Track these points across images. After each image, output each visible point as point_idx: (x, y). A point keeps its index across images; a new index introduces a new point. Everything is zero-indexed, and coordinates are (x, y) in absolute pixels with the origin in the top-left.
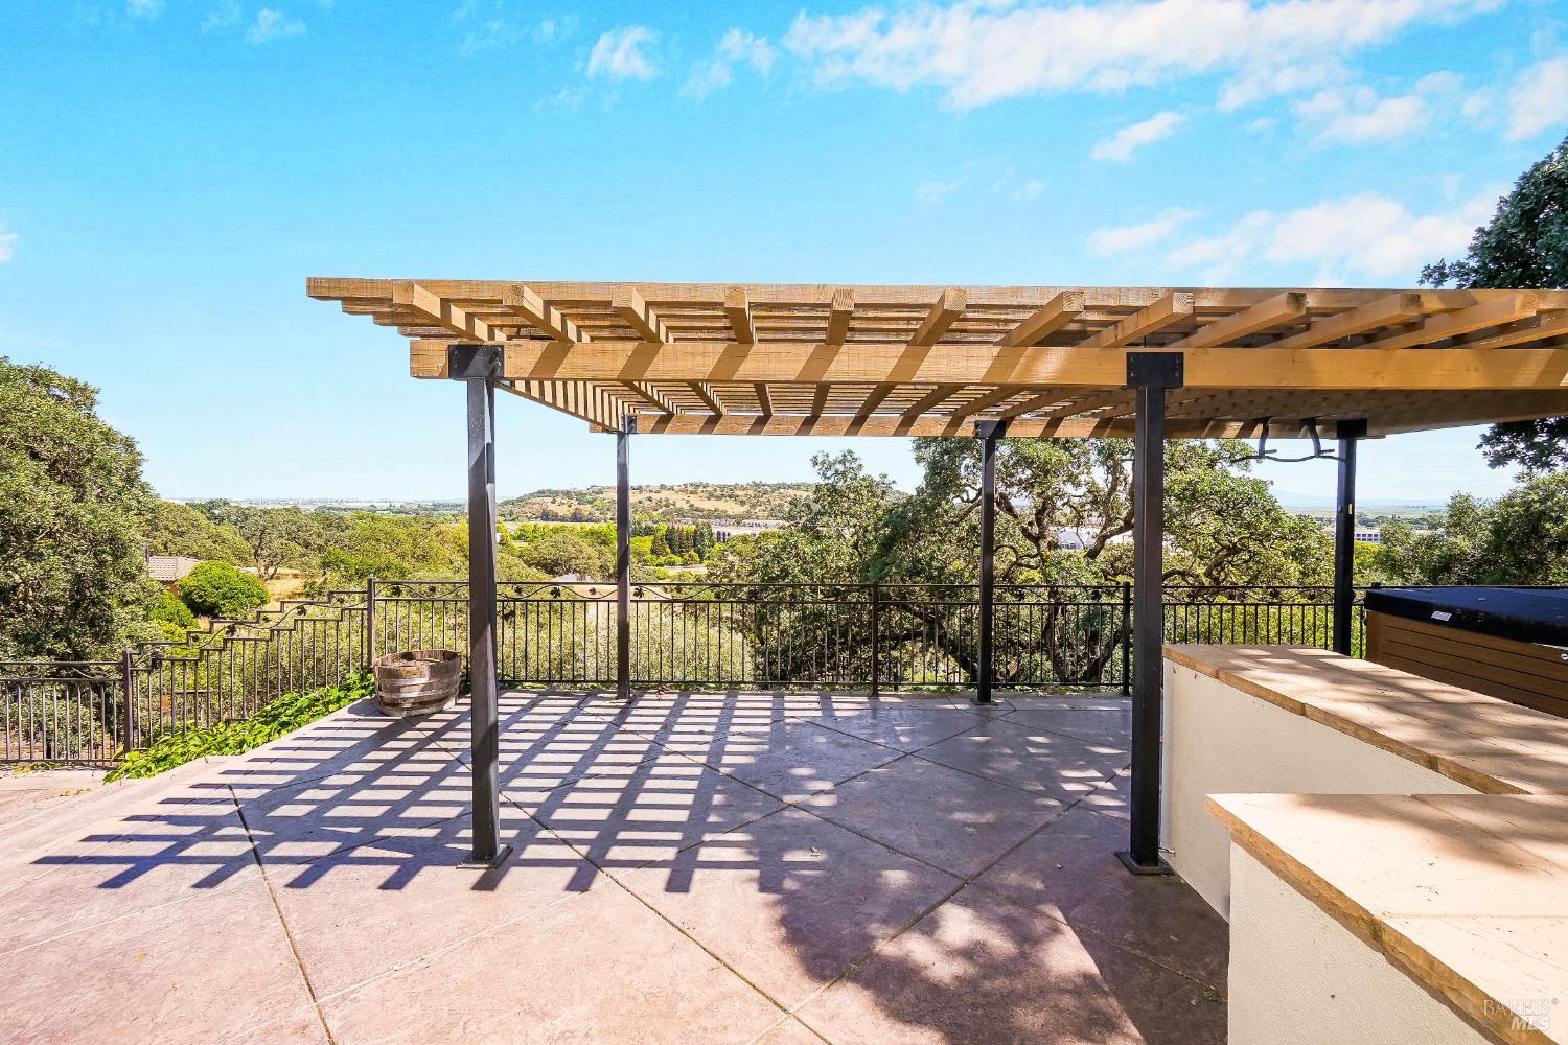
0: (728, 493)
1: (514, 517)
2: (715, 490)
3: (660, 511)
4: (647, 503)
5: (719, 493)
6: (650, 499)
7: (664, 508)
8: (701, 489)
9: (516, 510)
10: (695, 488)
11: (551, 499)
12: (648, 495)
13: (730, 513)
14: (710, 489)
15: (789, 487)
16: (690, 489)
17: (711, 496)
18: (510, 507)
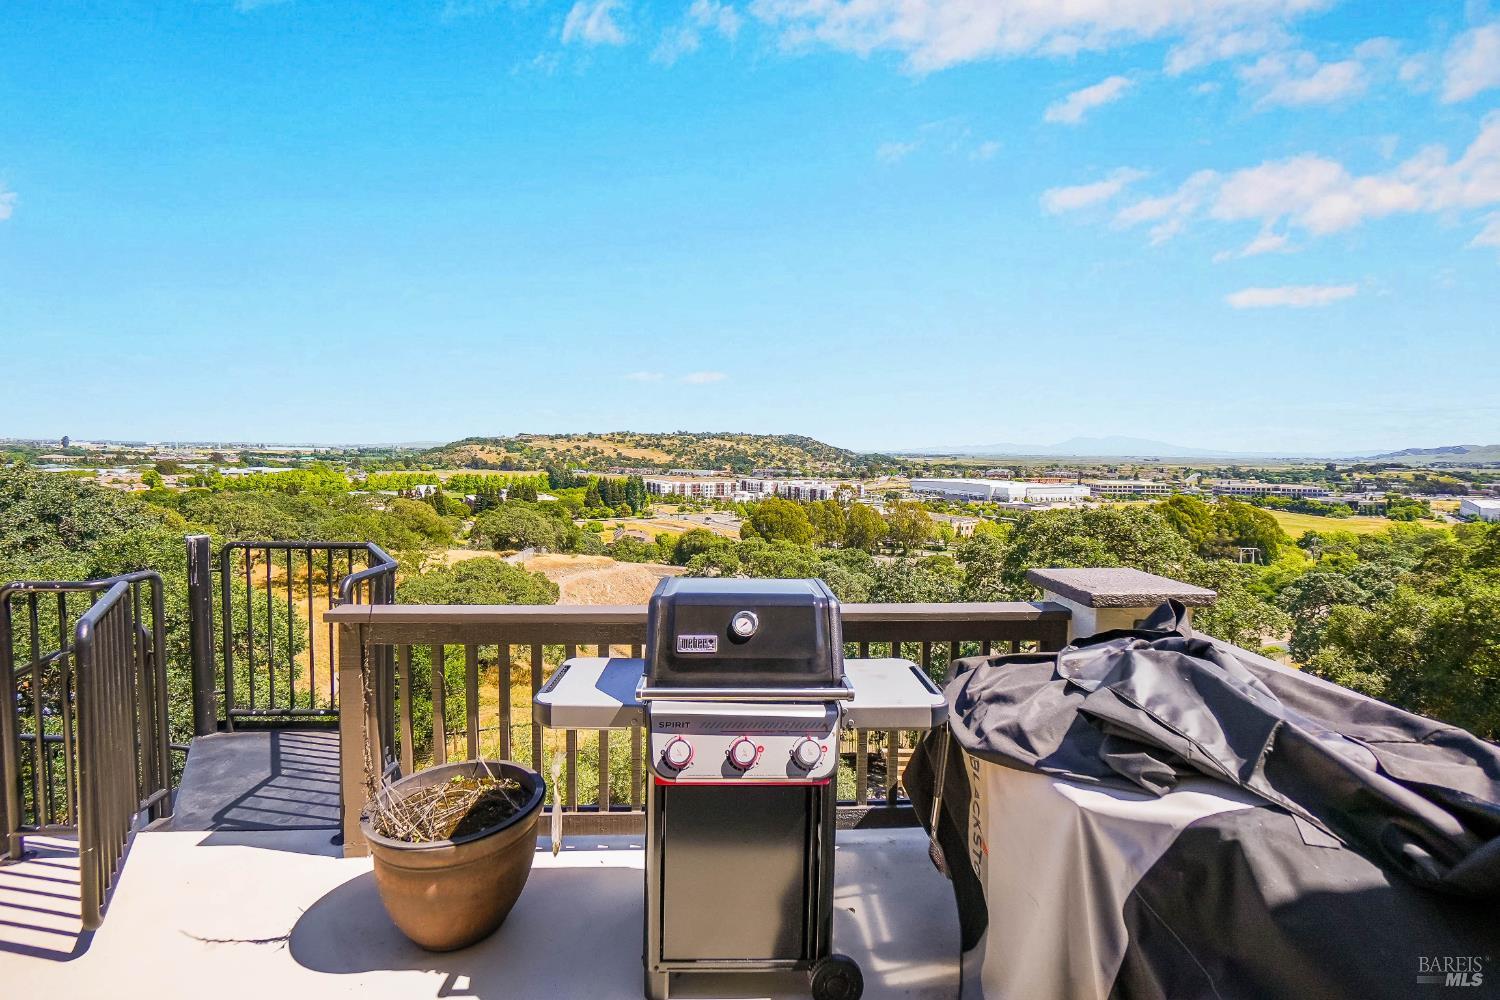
0: (655, 442)
1: (443, 464)
2: (642, 439)
3: (588, 459)
4: (575, 452)
5: (645, 442)
6: (578, 448)
7: (592, 457)
8: (628, 438)
9: (445, 457)
10: (621, 438)
11: (480, 447)
12: (576, 444)
13: (656, 462)
14: (637, 438)
15: (714, 437)
16: (618, 438)
17: (638, 445)
18: (438, 455)
